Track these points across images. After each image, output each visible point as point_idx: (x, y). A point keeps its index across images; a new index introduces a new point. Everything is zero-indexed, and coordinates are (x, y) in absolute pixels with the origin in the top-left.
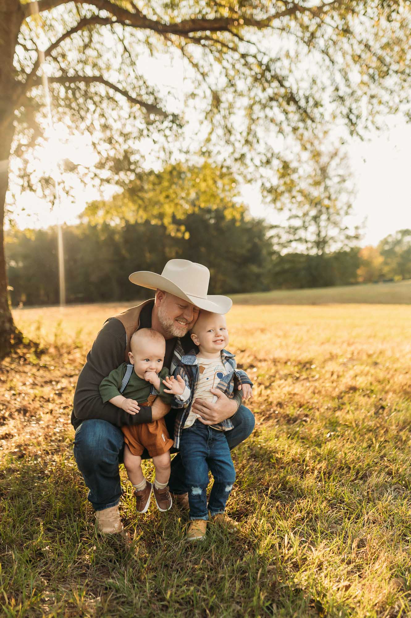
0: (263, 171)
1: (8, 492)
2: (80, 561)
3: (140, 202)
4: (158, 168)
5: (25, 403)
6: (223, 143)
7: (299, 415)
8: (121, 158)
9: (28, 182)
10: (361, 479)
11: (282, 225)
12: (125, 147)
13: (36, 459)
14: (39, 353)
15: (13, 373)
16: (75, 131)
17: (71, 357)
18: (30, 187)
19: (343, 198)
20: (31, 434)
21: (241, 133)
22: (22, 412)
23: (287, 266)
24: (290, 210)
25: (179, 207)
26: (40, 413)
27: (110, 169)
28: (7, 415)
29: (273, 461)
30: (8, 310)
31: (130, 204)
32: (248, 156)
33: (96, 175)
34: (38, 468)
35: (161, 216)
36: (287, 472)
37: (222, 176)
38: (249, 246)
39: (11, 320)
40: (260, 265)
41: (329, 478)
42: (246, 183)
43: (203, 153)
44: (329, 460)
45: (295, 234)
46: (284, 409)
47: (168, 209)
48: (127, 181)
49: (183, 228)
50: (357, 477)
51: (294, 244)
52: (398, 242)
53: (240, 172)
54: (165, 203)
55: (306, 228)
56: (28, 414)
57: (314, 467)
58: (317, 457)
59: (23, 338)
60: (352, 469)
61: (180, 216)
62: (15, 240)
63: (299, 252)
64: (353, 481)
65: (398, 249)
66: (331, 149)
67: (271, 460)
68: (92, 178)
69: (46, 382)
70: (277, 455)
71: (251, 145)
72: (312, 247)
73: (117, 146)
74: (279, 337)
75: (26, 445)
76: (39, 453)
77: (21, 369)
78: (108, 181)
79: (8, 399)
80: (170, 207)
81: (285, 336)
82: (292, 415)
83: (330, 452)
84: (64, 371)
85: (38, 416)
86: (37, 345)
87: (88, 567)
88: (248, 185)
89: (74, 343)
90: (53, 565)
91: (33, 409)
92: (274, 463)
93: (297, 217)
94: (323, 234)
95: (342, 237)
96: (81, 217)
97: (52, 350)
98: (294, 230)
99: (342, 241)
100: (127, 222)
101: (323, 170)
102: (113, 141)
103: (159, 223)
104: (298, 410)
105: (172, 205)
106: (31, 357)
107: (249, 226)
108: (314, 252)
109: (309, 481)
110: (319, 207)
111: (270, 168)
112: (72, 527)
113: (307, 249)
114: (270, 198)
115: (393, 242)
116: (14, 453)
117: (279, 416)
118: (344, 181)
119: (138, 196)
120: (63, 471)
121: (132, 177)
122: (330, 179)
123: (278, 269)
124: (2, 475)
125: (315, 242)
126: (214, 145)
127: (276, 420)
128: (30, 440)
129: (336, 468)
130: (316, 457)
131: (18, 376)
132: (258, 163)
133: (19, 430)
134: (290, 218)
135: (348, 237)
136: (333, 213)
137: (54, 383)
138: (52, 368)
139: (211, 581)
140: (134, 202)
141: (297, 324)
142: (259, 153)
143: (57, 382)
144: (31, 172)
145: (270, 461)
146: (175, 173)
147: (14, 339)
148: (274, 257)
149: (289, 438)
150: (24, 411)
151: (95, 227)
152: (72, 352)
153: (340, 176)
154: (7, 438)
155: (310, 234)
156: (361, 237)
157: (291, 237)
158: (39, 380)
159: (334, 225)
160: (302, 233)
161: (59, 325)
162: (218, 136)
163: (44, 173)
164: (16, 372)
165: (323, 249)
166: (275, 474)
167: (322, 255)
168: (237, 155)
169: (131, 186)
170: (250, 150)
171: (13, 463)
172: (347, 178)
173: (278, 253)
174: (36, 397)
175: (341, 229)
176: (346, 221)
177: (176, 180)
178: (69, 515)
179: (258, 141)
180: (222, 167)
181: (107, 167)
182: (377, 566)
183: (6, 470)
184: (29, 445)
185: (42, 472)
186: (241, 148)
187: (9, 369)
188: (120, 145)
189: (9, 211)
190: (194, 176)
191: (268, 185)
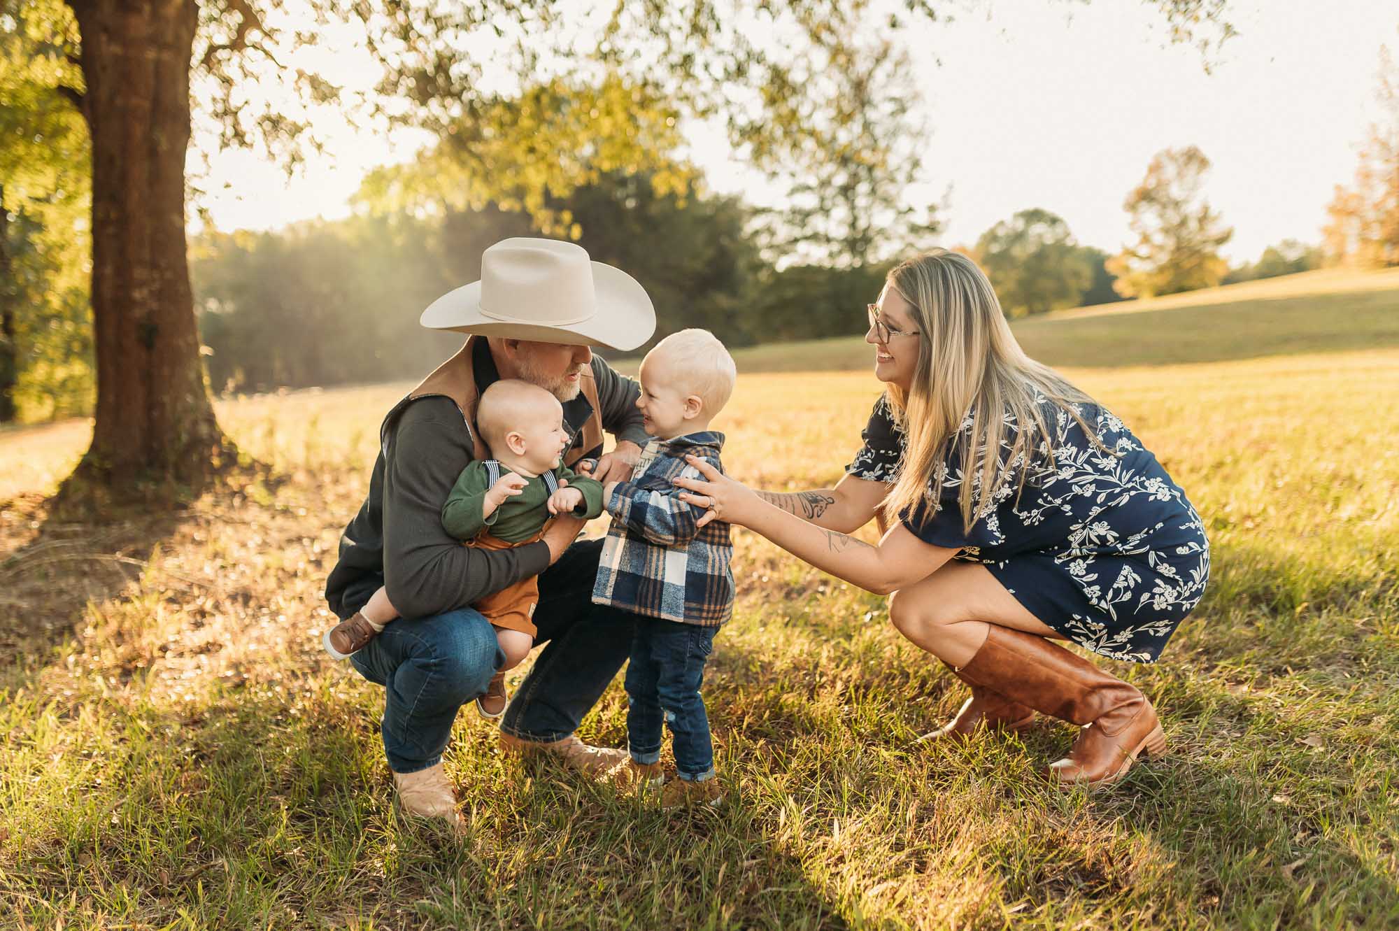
0: (731, 90)
1: (213, 752)
2: (363, 870)
3: (474, 163)
4: (511, 89)
5: (246, 582)
6: (645, 32)
7: (810, 583)
8: (430, 70)
9: (236, 125)
10: (930, 694)
11: (778, 208)
12: (439, 45)
13: (270, 689)
14: (274, 484)
15: (220, 525)
16: (329, 15)
17: (341, 489)
18: (239, 135)
19: (903, 146)
20: (259, 640)
21: (681, 11)
22: (240, 599)
23: (790, 293)
24: (793, 175)
25: (556, 171)
26: (279, 600)
27: (409, 94)
28: (208, 606)
29: (754, 670)
30: (204, 396)
31: (454, 168)
32: (699, 60)
33: (378, 109)
34: (277, 704)
35: (520, 192)
36: (782, 688)
37: (645, 103)
38: (709, 253)
39: (211, 419)
40: (733, 293)
41: (865, 696)
42: (695, 118)
43: (604, 57)
44: (866, 663)
45: (803, 224)
46: (779, 571)
47: (535, 178)
48: (445, 120)
49: (567, 216)
50: (923, 691)
51: (802, 247)
52: (1019, 237)
53: (683, 95)
54: (527, 164)
55: (825, 211)
56: (252, 603)
57: (835, 677)
58: (843, 658)
59: (238, 453)
60: (911, 676)
61: (560, 191)
62: (213, 252)
63: (813, 261)
64: (914, 698)
65: (1018, 252)
66: (875, 42)
67: (751, 667)
68: (372, 116)
69: (290, 541)
70: (762, 658)
71: (704, 36)
72: (840, 252)
73: (420, 44)
74: (770, 433)
75: (250, 662)
76: (278, 676)
77: (235, 515)
78: (404, 120)
79: (211, 577)
80: (538, 171)
81: (786, 431)
82: (796, 583)
83: (868, 649)
84: (327, 517)
85: (273, 607)
86: (267, 468)
87: (380, 882)
88: (700, 122)
89: (347, 460)
90: (309, 881)
91: (263, 594)
92: (757, 673)
93: (809, 188)
94: (862, 224)
95: (903, 229)
96: (353, 201)
97: (300, 477)
98: (802, 216)
99: (902, 238)
100: (449, 208)
101: (859, 86)
102: (412, 35)
103: (517, 207)
104: (808, 573)
105: (542, 166)
106: (256, 490)
107: (709, 212)
108: (845, 261)
109: (826, 703)
110: (852, 167)
111: (746, 85)
112: (346, 807)
113: (831, 255)
114: (747, 148)
115: (1008, 236)
116: (226, 679)
117: (770, 585)
118: (903, 110)
119: (470, 152)
120: (326, 706)
121: (456, 110)
122: (875, 107)
123: (770, 300)
124: (203, 721)
125: (845, 240)
126: (627, 37)
127: (764, 594)
128: (256, 652)
129: (880, 677)
130: (841, 659)
131: (229, 530)
132: (719, 74)
133: (234, 634)
134: (794, 191)
135: (914, 229)
136: (883, 179)
137: (306, 541)
138: (302, 512)
139: (626, 895)
140: (463, 164)
141: (810, 409)
142: (721, 53)
143: (313, 540)
144: (239, 105)
145: (748, 669)
146: (545, 100)
147: (221, 454)
148: (763, 276)
149: (787, 625)
150: (244, 597)
151: (383, 220)
152: (343, 478)
153: (893, 99)
154: (209, 651)
155: (836, 224)
156: (939, 228)
157: (797, 232)
158: (275, 536)
159: (884, 204)
160: (818, 224)
161: (314, 423)
162: (634, 18)
163: (268, 106)
164: (226, 522)
165: (862, 254)
166: (758, 693)
167: (862, 266)
168: (675, 58)
169: (453, 130)
170: (702, 47)
171: (222, 697)
172: (908, 105)
173: (771, 266)
174: (268, 568)
175: (900, 213)
176: (908, 195)
177: (549, 114)
178: (340, 790)
179: (718, 28)
180: (645, 84)
181: (402, 90)
182: (954, 852)
183: (208, 711)
184: (255, 662)
185: (284, 711)
186: (683, 43)
187: (211, 518)
188: (428, 43)
189: (196, 190)
190: (587, 105)
191: (742, 121)
